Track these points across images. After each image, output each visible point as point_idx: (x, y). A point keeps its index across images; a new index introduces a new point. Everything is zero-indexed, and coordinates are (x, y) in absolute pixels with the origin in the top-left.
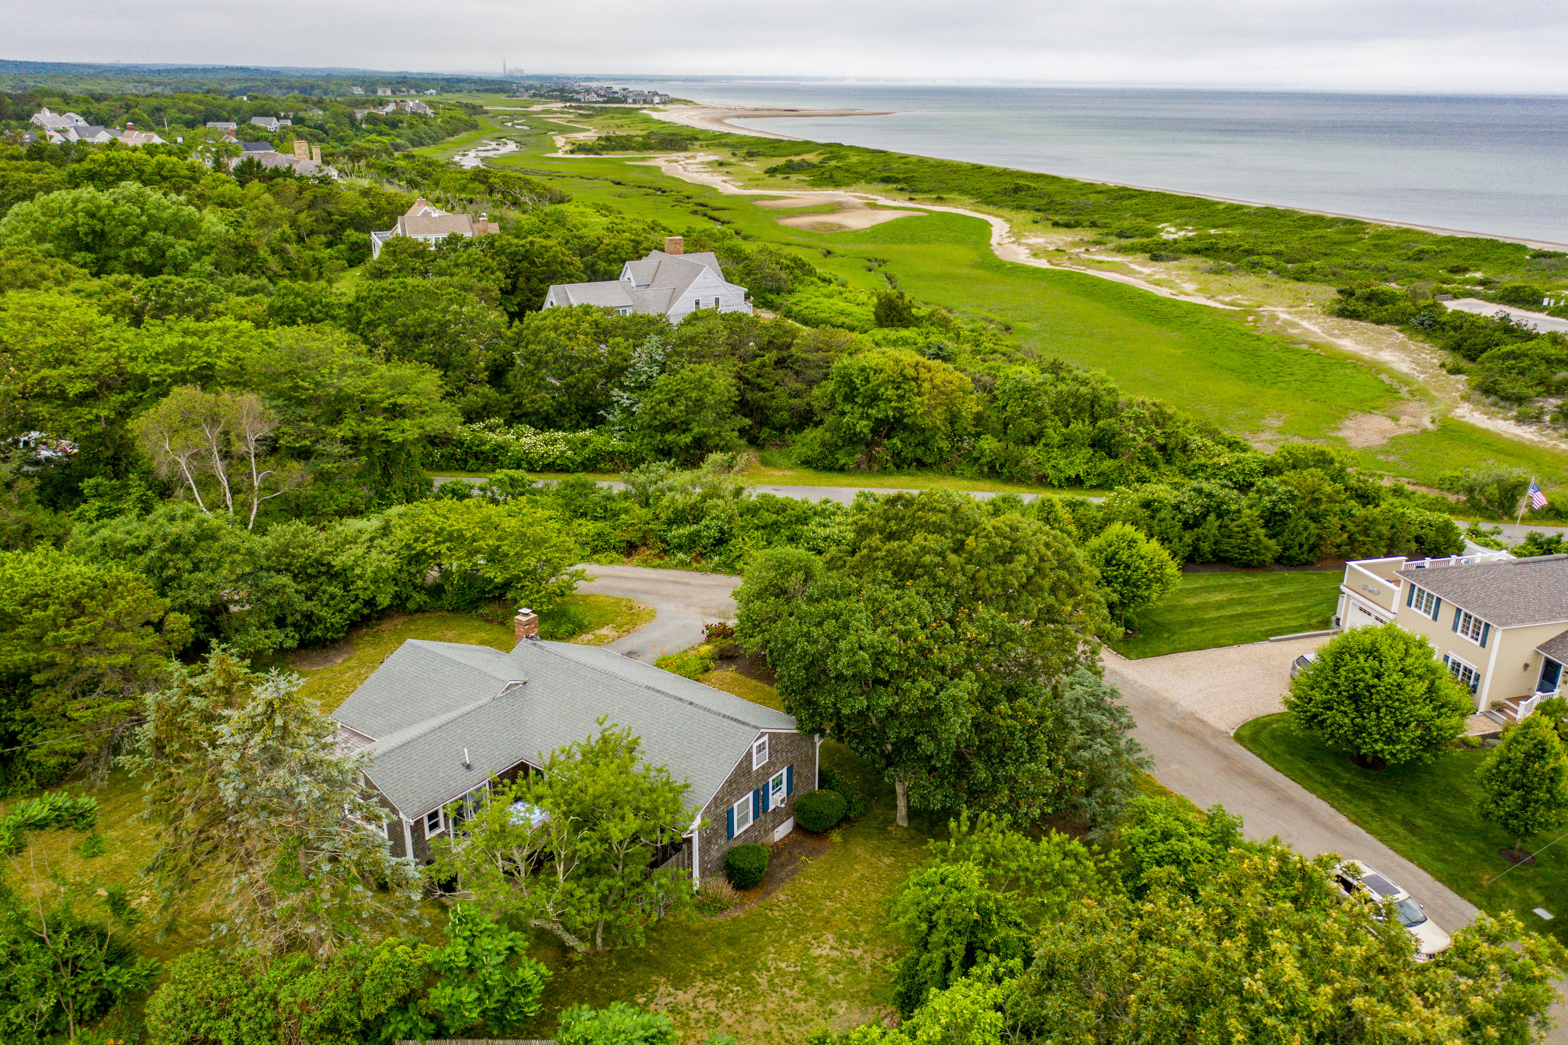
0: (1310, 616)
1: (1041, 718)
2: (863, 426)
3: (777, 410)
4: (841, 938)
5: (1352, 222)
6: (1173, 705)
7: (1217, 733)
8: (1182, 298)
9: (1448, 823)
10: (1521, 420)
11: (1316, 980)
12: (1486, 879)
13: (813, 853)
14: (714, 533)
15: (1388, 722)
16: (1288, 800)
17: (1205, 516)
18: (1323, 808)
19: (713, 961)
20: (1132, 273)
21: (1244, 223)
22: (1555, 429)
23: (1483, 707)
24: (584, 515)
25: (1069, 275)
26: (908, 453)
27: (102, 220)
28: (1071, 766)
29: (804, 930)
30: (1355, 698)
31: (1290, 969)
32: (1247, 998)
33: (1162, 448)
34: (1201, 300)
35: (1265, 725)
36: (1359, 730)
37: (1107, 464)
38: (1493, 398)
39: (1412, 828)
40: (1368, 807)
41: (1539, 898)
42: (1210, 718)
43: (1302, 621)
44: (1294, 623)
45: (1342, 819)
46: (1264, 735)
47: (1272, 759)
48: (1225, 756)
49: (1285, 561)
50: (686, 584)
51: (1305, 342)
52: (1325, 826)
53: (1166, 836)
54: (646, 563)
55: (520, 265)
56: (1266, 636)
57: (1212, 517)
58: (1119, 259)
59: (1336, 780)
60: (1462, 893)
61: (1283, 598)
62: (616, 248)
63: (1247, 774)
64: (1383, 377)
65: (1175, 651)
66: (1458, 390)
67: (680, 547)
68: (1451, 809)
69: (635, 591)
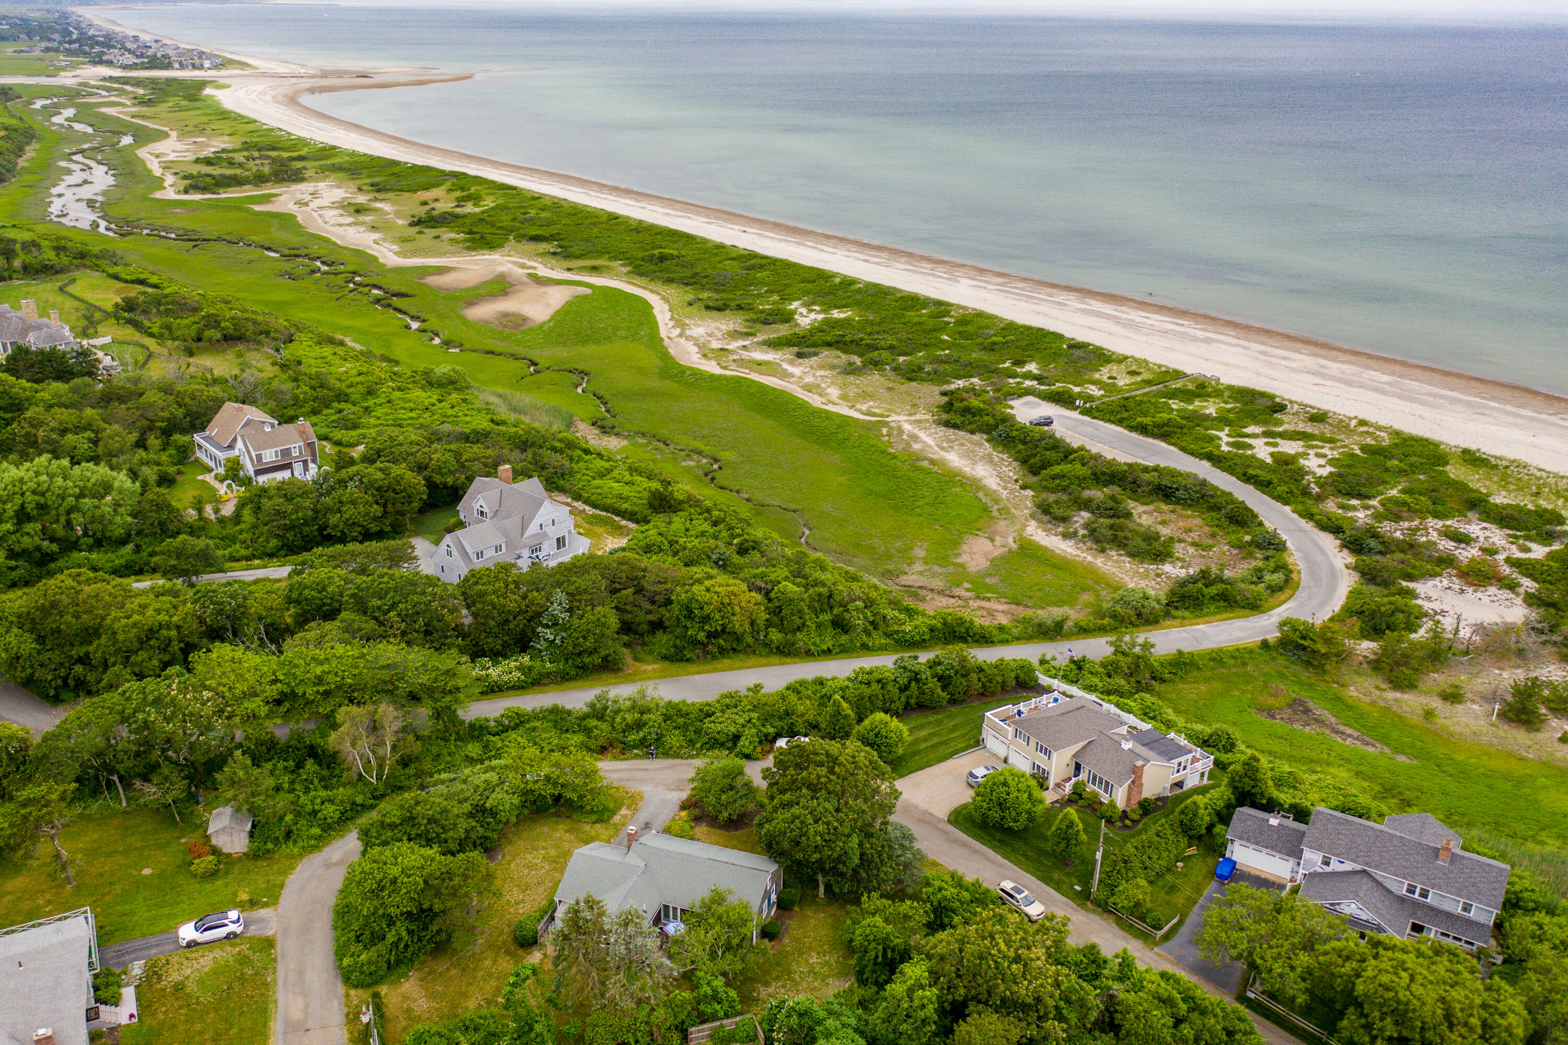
0: (969, 739)
1: (883, 847)
2: (701, 636)
3: (639, 625)
4: (818, 953)
5: (939, 303)
6: (917, 807)
7: (939, 820)
8: (830, 408)
9: (1043, 853)
10: (1066, 536)
11: (1009, 947)
12: (1056, 876)
13: (791, 918)
14: (654, 736)
15: (1013, 813)
16: (976, 852)
17: (910, 682)
18: (990, 852)
19: (775, 974)
20: (785, 375)
21: (858, 304)
22: (1084, 543)
23: (1051, 786)
24: (567, 731)
25: (739, 381)
26: (727, 646)
27: (43, 495)
28: (897, 865)
29: (803, 953)
30: (1000, 804)
31: (1003, 946)
32: (993, 955)
33: (872, 623)
34: (845, 411)
35: (960, 812)
36: (1003, 818)
37: (844, 638)
38: (1048, 518)
39: (1027, 857)
40: (1008, 849)
41: (1075, 881)
42: (934, 811)
43: (967, 743)
44: (963, 745)
45: (999, 857)
46: (960, 818)
47: (966, 831)
48: (946, 833)
49: (953, 702)
50: (646, 770)
51: (926, 459)
52: (993, 862)
53: (940, 889)
54: (615, 758)
55: (387, 495)
56: (951, 756)
57: (913, 684)
58: (770, 356)
59: (993, 837)
60: (1047, 884)
61: (955, 728)
62: (445, 463)
63: (956, 841)
64: (980, 495)
65: (911, 772)
66: (1027, 507)
67: (634, 747)
68: (1042, 845)
69: (622, 780)
